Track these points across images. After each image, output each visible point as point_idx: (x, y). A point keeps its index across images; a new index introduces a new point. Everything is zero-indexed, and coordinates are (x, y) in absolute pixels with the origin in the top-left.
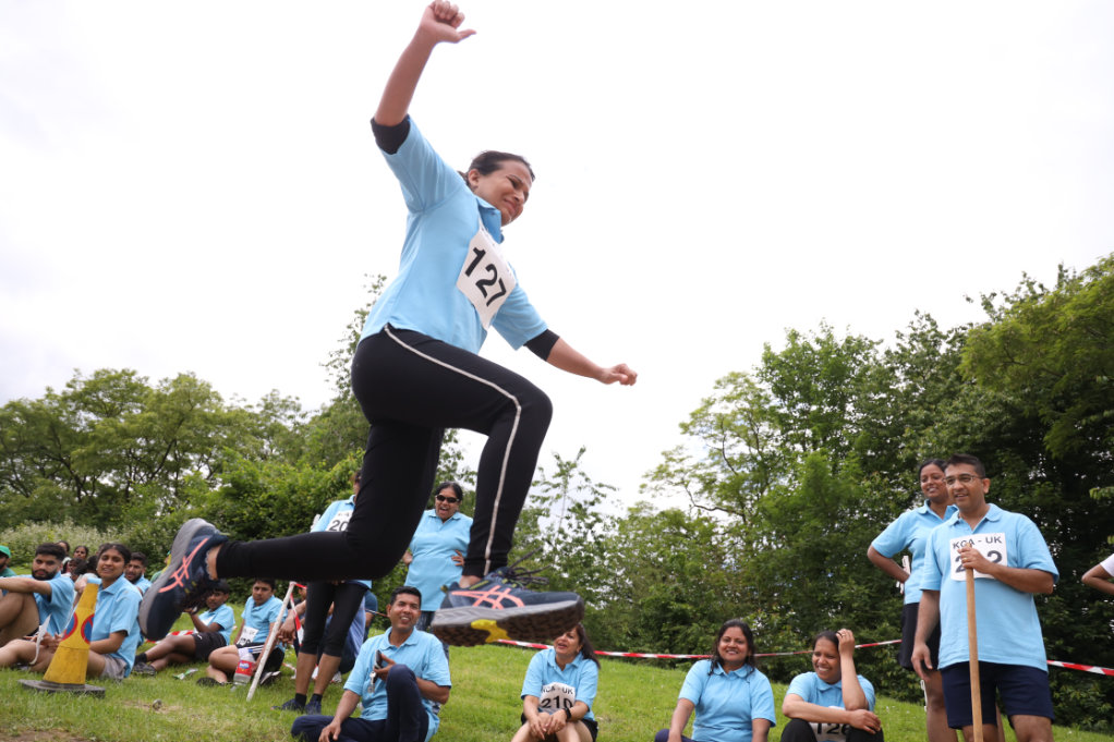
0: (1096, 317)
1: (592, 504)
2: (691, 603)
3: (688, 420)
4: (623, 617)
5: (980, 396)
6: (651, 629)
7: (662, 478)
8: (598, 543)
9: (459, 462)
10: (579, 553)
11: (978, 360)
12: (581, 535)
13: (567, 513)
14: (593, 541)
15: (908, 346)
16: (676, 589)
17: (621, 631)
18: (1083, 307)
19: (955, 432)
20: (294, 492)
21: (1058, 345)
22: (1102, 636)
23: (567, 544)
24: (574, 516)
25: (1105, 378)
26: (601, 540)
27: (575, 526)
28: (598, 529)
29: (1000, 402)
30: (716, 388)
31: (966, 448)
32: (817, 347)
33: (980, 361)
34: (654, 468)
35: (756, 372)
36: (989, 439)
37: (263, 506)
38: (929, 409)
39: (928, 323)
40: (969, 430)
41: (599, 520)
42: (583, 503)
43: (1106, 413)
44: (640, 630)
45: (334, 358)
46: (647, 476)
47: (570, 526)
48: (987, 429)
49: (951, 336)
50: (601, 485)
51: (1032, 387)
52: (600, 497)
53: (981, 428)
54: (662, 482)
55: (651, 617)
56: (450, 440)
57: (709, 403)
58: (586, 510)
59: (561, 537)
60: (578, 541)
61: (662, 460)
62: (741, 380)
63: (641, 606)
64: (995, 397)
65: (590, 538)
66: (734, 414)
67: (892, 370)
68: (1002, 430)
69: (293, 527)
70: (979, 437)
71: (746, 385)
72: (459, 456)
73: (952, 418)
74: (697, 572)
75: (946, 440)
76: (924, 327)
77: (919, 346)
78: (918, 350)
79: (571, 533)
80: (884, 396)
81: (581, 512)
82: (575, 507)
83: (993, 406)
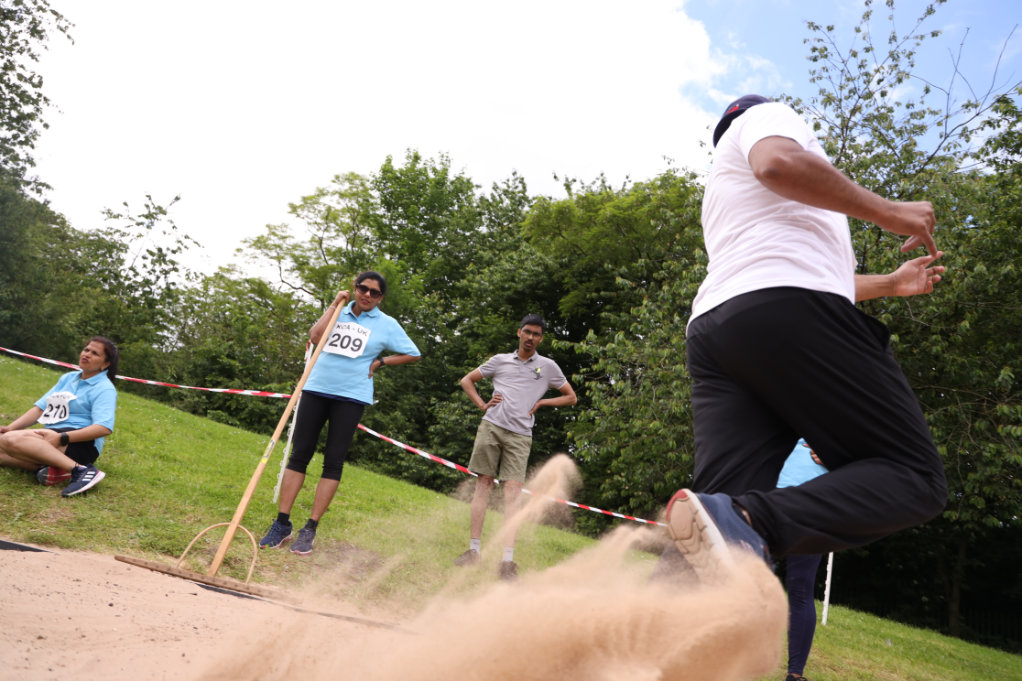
0: (624, 219)
1: (174, 252)
2: (240, 361)
3: (298, 202)
4: (178, 362)
5: (532, 254)
6: (197, 376)
8: (168, 288)
9: (28, 166)
10: (145, 293)
11: (537, 223)
12: (152, 278)
13: (148, 255)
14: (164, 286)
15: (498, 198)
16: (231, 346)
17: (167, 372)
18: (617, 207)
19: (505, 278)
21: (595, 230)
23: (135, 282)
24: (150, 258)
25: (610, 266)
26: (172, 287)
27: (150, 267)
28: (173, 273)
29: (544, 264)
30: (334, 182)
31: (509, 293)
32: (431, 175)
33: (539, 225)
34: (254, 237)
35: (372, 179)
36: (527, 291)
38: (495, 255)
39: (520, 186)
40: (517, 280)
42: (164, 251)
43: (602, 293)
44: (186, 375)
47: (145, 266)
48: (528, 282)
49: (534, 202)
50: (186, 237)
51: (570, 261)
53: (524, 280)
55: (200, 366)
56: (26, 142)
57: (322, 193)
58: (165, 255)
59: (131, 273)
60: (147, 282)
61: (265, 232)
62: (357, 182)
63: (194, 353)
64: (541, 259)
65: (162, 283)
66: (343, 211)
67: (480, 214)
68: (541, 285)
70: (520, 287)
71: (361, 188)
72: (31, 162)
73: (507, 266)
74: (255, 336)
75: (495, 281)
76: (517, 187)
77: (507, 202)
78: (505, 205)
79: (143, 274)
80: (468, 234)
81: (159, 257)
82: (156, 251)
83: (538, 265)
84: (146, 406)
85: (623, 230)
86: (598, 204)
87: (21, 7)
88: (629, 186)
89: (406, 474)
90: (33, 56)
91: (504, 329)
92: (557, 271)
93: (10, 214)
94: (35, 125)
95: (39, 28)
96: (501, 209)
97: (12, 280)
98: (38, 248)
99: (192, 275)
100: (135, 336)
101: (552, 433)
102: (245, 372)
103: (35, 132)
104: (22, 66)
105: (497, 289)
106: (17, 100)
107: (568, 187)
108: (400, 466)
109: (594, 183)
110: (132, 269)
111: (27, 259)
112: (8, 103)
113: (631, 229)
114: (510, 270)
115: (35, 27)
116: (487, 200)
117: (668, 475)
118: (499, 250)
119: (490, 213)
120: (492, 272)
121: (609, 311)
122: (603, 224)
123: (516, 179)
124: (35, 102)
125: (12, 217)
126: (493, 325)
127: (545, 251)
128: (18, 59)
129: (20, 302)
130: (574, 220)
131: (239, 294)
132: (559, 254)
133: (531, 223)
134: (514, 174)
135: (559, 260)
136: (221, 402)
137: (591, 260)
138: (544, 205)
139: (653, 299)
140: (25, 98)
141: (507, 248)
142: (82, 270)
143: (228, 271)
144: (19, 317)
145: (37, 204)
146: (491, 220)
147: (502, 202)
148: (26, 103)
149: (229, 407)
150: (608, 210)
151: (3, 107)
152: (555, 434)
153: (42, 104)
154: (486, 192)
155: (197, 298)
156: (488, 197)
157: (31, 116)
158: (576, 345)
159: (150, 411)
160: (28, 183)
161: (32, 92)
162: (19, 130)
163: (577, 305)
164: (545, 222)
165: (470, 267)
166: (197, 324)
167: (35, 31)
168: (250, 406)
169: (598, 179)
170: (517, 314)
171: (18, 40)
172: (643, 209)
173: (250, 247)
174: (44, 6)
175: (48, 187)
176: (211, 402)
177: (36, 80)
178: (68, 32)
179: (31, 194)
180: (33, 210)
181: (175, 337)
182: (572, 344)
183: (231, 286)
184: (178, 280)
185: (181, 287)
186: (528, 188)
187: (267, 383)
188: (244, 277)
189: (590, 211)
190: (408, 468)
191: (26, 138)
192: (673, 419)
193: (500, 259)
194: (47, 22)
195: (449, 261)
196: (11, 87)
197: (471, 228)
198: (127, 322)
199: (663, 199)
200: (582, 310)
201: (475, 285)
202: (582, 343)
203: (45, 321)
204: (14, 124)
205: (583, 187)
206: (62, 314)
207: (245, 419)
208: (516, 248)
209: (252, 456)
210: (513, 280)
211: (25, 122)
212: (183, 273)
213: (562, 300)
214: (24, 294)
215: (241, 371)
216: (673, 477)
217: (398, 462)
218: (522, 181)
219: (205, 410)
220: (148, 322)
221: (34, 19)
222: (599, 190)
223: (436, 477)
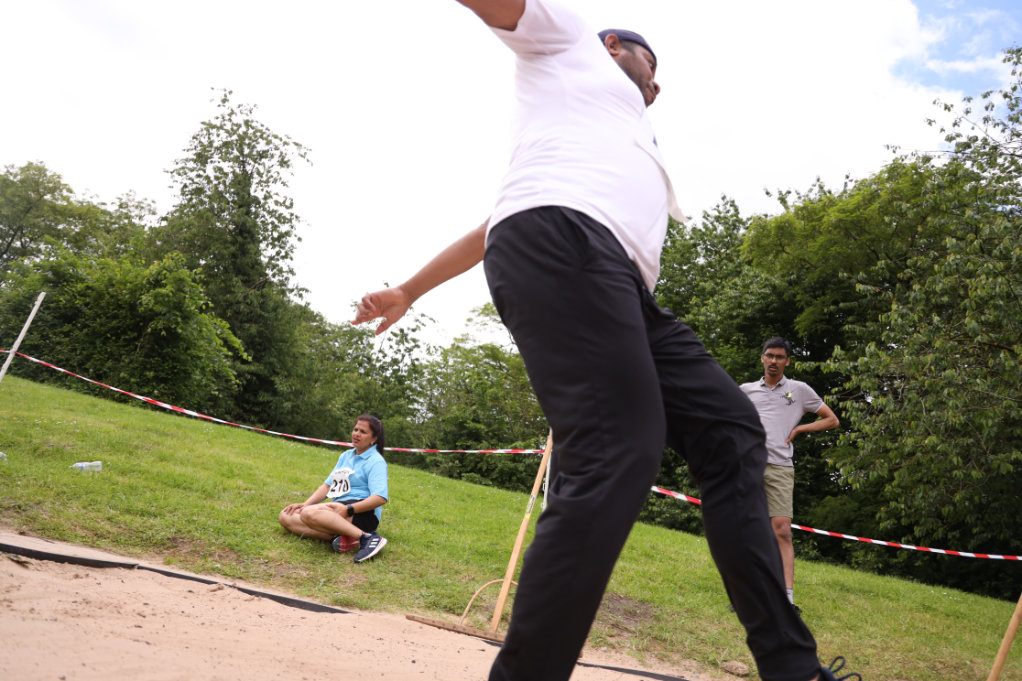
0: (852, 222)
1: (414, 330)
2: (485, 424)
4: (429, 430)
5: (757, 277)
6: (449, 443)
7: (488, 315)
8: (413, 364)
9: (290, 276)
10: (395, 372)
11: (756, 243)
12: (399, 357)
13: (392, 337)
14: (409, 363)
15: (711, 226)
16: (474, 411)
18: (843, 211)
19: (732, 305)
20: (113, 285)
21: (821, 239)
22: (804, 482)
23: (385, 363)
24: (395, 339)
25: (845, 274)
26: (416, 363)
27: (395, 347)
28: (416, 350)
29: (771, 285)
31: (735, 322)
33: (758, 246)
34: (480, 305)
36: (758, 316)
37: (82, 296)
38: (717, 284)
39: (732, 209)
40: (744, 306)
41: (418, 346)
42: (406, 331)
43: (841, 305)
44: (438, 441)
45: (180, 166)
46: (474, 311)
47: (391, 347)
48: (757, 307)
49: (749, 223)
50: (423, 315)
51: (798, 277)
52: (420, 325)
53: (755, 304)
54: (488, 318)
55: (450, 433)
56: (283, 258)
58: (407, 335)
59: (381, 355)
60: (395, 362)
63: (443, 421)
64: (766, 279)
65: (407, 360)
67: (695, 245)
68: (771, 307)
69: (107, 318)
70: (749, 312)
72: (291, 272)
73: (732, 293)
74: (495, 399)
75: (722, 311)
76: (728, 212)
77: (720, 228)
78: (719, 231)
79: (391, 354)
80: (685, 268)
81: (402, 337)
82: (398, 332)
83: (764, 287)
84: (410, 475)
85: (854, 233)
86: (820, 211)
87: (271, 146)
88: (851, 186)
89: (658, 520)
90: (284, 184)
91: (740, 359)
92: (786, 290)
93: (282, 318)
94: (291, 240)
95: (286, 160)
96: (716, 236)
97: (288, 376)
98: (305, 345)
99: (432, 349)
100: (391, 412)
101: (808, 462)
102: (490, 434)
103: (292, 246)
104: (277, 194)
105: (725, 319)
106: (276, 222)
107: (783, 200)
108: (652, 512)
109: (811, 190)
110: (380, 351)
111: (298, 355)
112: (270, 227)
113: (862, 231)
114: (735, 297)
115: (283, 159)
116: (700, 230)
117: (957, 497)
118: (721, 279)
119: (705, 242)
120: (716, 302)
121: (852, 323)
122: (830, 232)
123: (726, 204)
124: (290, 221)
125: (283, 322)
126: (727, 357)
127: (771, 271)
128: (273, 188)
129: (297, 393)
130: (796, 233)
131: (475, 361)
132: (785, 271)
133: (750, 245)
134: (724, 198)
135: (786, 278)
136: (473, 464)
137: (822, 272)
138: (760, 224)
139: (904, 301)
140: (282, 219)
141: (729, 275)
142: (341, 359)
143: (462, 341)
144: (298, 406)
145: (301, 307)
146: (707, 250)
147: (715, 229)
148: (284, 223)
149: (481, 469)
150: (832, 216)
151: (267, 230)
152: (812, 462)
153: (294, 222)
154: (698, 222)
155: (439, 370)
156: (700, 226)
157: (287, 234)
158: (823, 365)
159: (414, 479)
160: (292, 291)
161: (286, 213)
162: (281, 247)
163: (815, 322)
164: (765, 242)
165: (694, 300)
166: (442, 394)
167: (283, 163)
168: (500, 465)
169: (814, 186)
170: (750, 341)
171: (272, 173)
172: (872, 207)
173: (479, 315)
174: (288, 141)
175: (307, 291)
176: (464, 466)
177: (288, 203)
178: (307, 157)
179: (294, 299)
180: (298, 313)
181: (424, 408)
182: (817, 364)
183: (467, 355)
184: (421, 356)
185: (424, 362)
186: (740, 210)
187: (513, 442)
188: (477, 344)
189: (812, 221)
190: (660, 513)
191: (287, 253)
192: (952, 432)
193: (723, 287)
194: (291, 153)
195: (671, 298)
196: (271, 213)
197: (688, 261)
198: (382, 400)
199: (893, 191)
200: (821, 327)
201: (702, 318)
202: (828, 361)
203: (318, 407)
204: (276, 243)
205: (799, 198)
206: (330, 400)
207: (496, 479)
208: (738, 273)
209: (510, 514)
210: (740, 306)
211: (284, 239)
212: (424, 348)
213: (798, 319)
214: (299, 386)
215: (487, 433)
216: (964, 499)
217: (650, 508)
218: (733, 204)
219: (460, 474)
220: (400, 397)
221: (281, 153)
222: (818, 197)
223: (690, 520)
